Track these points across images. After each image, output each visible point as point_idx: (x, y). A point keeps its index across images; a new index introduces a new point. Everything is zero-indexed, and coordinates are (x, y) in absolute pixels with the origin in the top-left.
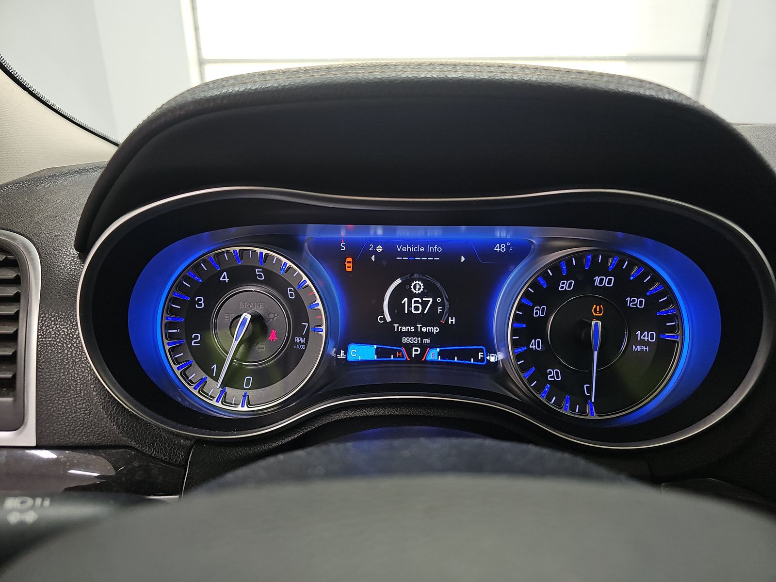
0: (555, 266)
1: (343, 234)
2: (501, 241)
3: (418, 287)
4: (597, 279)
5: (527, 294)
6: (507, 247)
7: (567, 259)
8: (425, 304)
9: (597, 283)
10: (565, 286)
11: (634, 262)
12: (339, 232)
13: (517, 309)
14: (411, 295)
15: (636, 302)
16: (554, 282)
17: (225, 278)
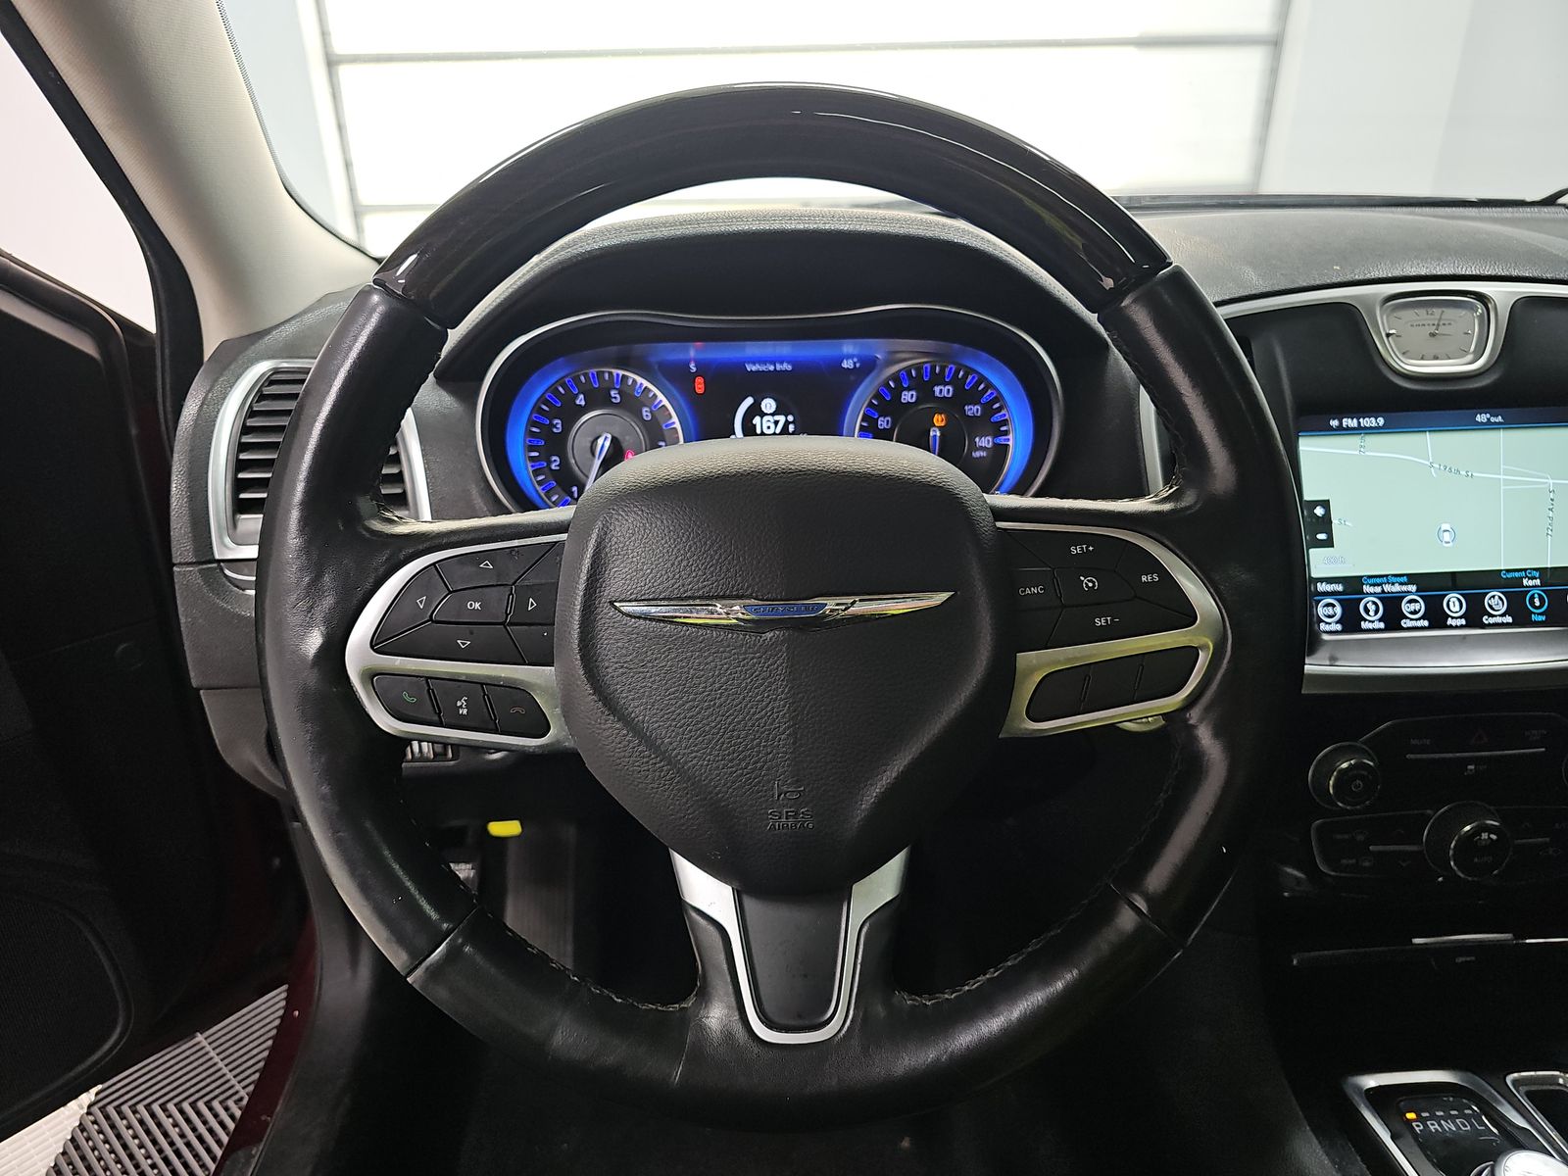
0: (896, 377)
1: (692, 353)
2: (849, 357)
3: (768, 405)
4: (937, 389)
5: (871, 404)
6: (855, 363)
7: (908, 370)
8: (776, 423)
9: (937, 394)
10: (908, 397)
11: (969, 371)
12: (687, 350)
13: (863, 420)
14: (763, 415)
15: (973, 410)
16: (897, 393)
17: (581, 401)
